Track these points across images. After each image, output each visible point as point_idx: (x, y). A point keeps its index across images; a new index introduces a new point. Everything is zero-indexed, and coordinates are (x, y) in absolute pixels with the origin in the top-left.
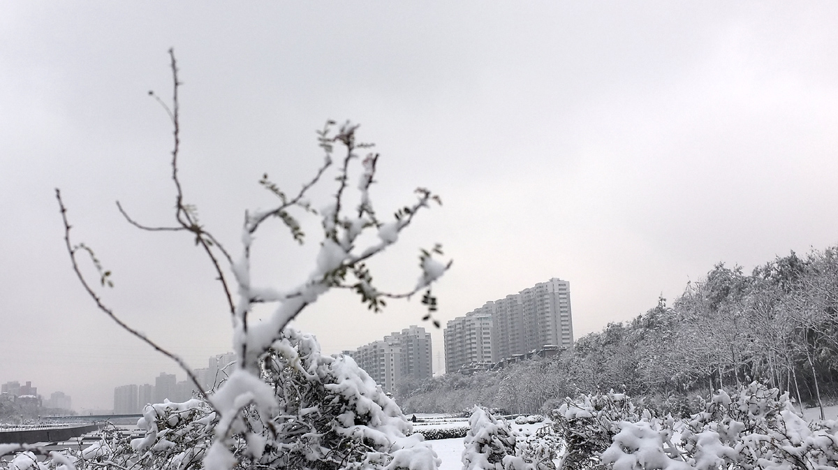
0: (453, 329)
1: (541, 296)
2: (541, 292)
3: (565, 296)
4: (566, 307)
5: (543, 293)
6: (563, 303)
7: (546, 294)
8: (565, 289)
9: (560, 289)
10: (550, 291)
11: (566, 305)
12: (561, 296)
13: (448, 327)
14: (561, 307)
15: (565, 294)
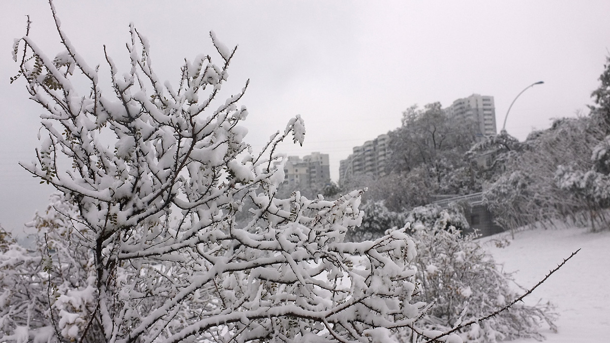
0: (360, 153)
1: (462, 113)
2: (461, 108)
3: (490, 112)
4: (491, 125)
5: (464, 110)
6: (488, 119)
7: (468, 110)
8: (490, 105)
9: (484, 105)
10: (473, 106)
11: (491, 122)
12: (486, 112)
13: (355, 152)
14: (486, 125)
15: (490, 110)
